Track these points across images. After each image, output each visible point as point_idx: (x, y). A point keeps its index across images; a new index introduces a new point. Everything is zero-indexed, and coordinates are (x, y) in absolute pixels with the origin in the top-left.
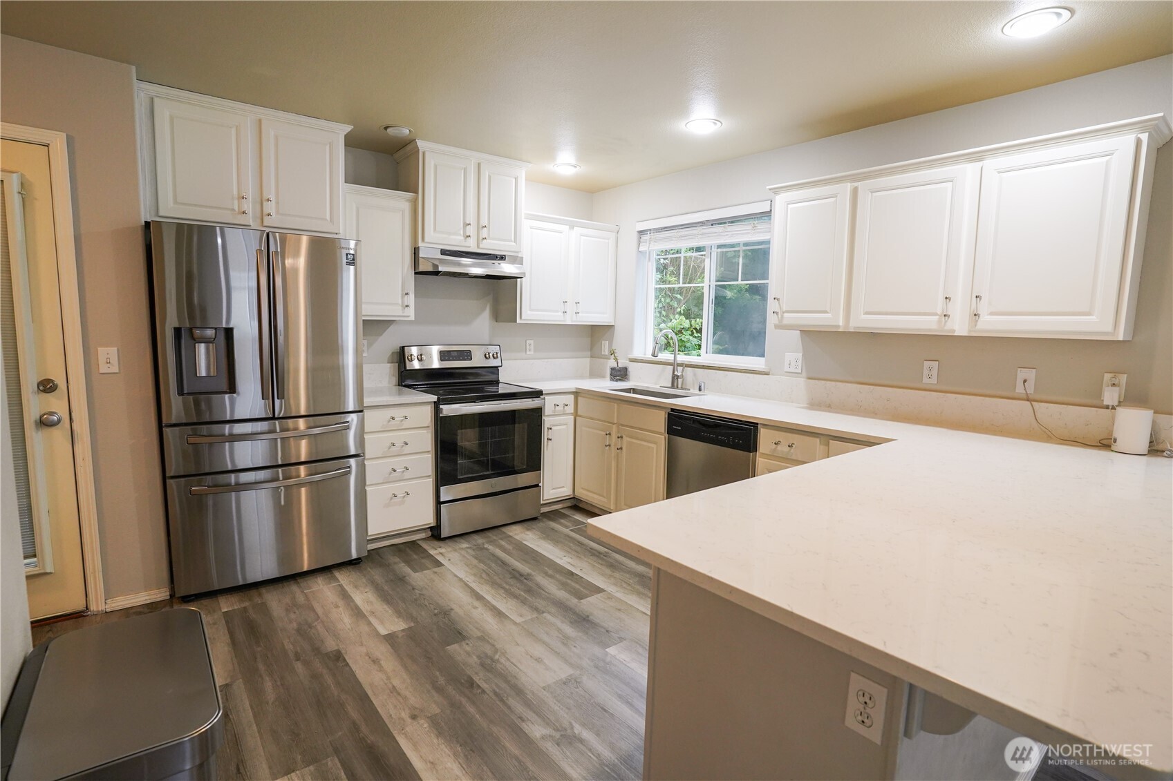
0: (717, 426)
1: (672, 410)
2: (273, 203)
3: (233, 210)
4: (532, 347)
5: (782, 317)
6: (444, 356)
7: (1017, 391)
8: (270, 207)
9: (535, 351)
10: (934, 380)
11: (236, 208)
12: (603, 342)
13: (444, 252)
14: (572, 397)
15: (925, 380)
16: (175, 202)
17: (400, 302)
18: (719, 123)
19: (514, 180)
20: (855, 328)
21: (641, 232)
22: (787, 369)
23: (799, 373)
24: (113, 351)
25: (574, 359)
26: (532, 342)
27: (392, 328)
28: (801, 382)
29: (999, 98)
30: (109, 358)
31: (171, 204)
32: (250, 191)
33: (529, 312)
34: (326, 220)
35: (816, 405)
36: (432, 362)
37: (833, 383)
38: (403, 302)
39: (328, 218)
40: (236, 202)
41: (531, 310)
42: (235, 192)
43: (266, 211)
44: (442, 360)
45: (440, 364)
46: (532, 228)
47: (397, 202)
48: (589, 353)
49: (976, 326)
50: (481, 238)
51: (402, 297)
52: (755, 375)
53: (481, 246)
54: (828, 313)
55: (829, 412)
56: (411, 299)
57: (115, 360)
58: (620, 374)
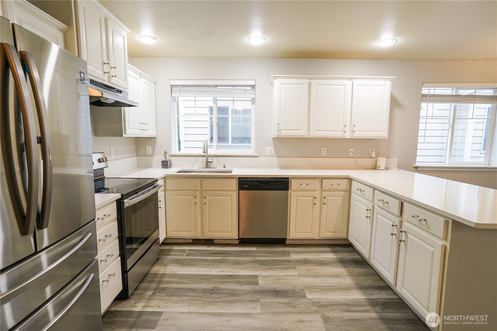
0: (269, 182)
1: (239, 178)
5: (281, 132)
7: (350, 155)
9: (114, 155)
10: (325, 154)
12: (147, 147)
14: (163, 180)
15: (323, 154)
19: (123, 39)
20: (311, 136)
21: (172, 86)
22: (267, 154)
23: (273, 155)
25: (130, 158)
26: (113, 149)
28: (275, 159)
29: (344, 60)
33: (128, 130)
35: (281, 167)
37: (289, 158)
48: (135, 154)
49: (353, 135)
50: (111, 76)
52: (252, 158)
53: (111, 81)
54: (301, 130)
55: (288, 169)
58: (165, 164)
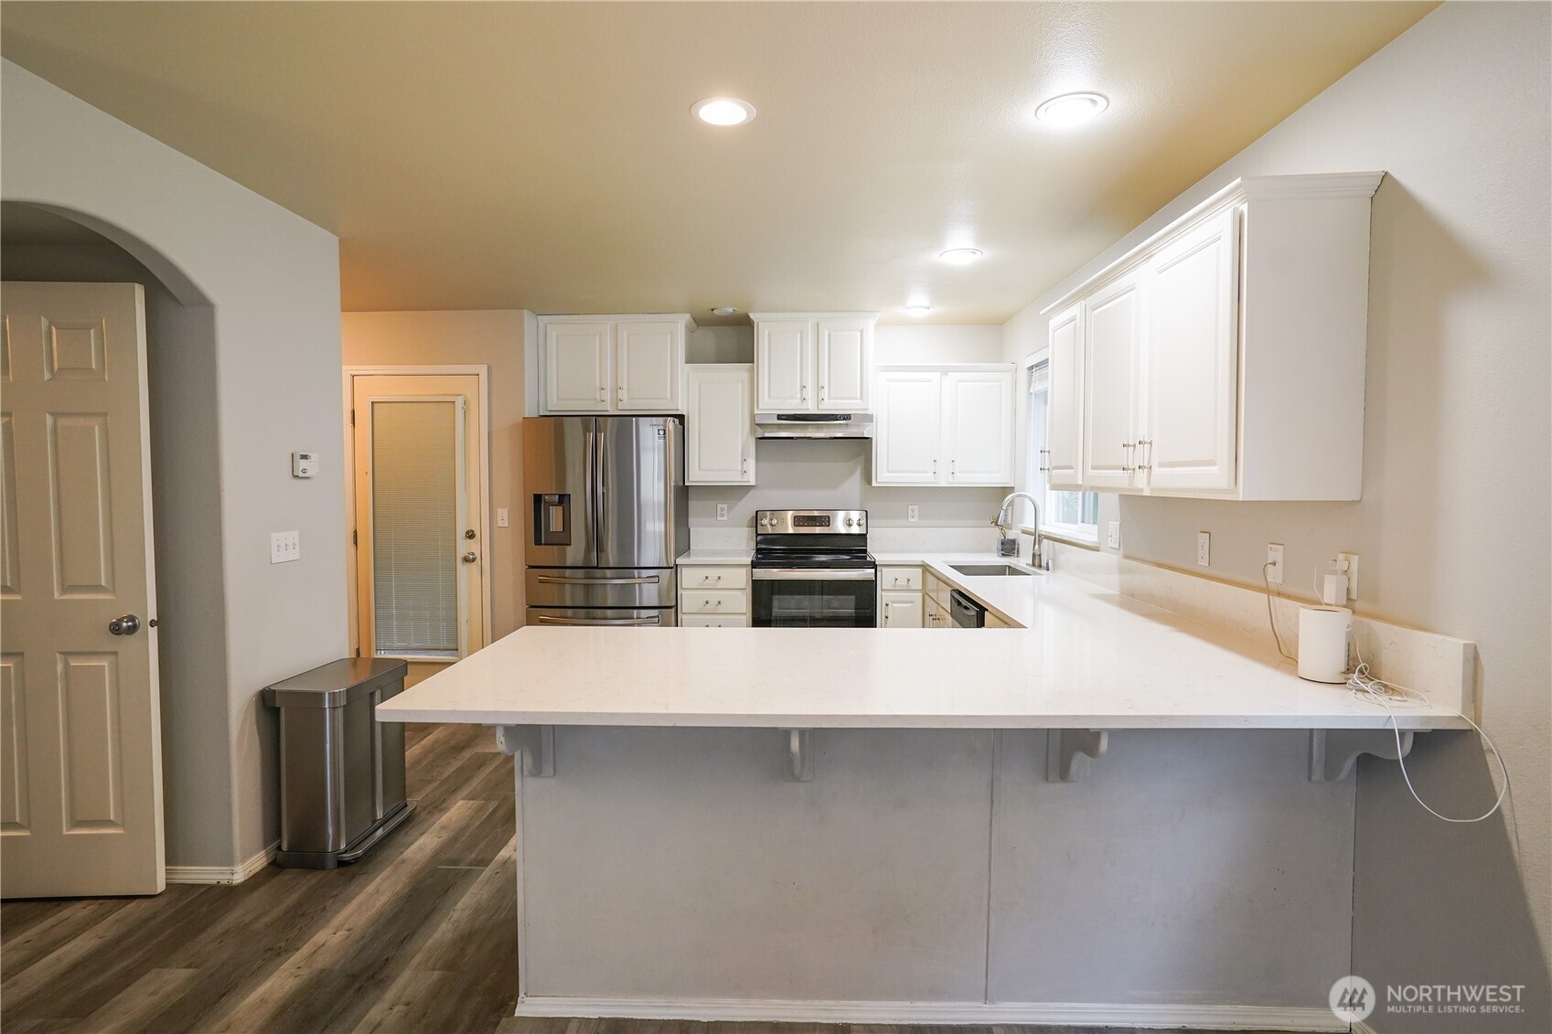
2: (625, 389)
3: (596, 399)
4: (916, 513)
6: (799, 521)
8: (623, 394)
9: (919, 518)
10: (1206, 562)
11: (598, 397)
13: (780, 417)
14: (920, 570)
16: (558, 399)
17: (739, 468)
18: (979, 253)
19: (859, 334)
21: (1031, 368)
22: (1110, 543)
23: (1117, 550)
24: (505, 511)
26: (916, 507)
27: (752, 492)
30: (503, 516)
31: (555, 401)
32: (608, 385)
33: (886, 474)
34: (667, 399)
36: (787, 527)
38: (742, 468)
39: (669, 396)
40: (598, 393)
41: (888, 471)
42: (598, 385)
43: (620, 397)
44: (795, 525)
45: (794, 530)
46: (889, 380)
47: (737, 372)
49: (1150, 482)
50: (820, 399)
51: (742, 463)
52: (1089, 551)
53: (820, 407)
54: (1073, 468)
56: (751, 463)
57: (506, 518)
58: (1006, 547)
